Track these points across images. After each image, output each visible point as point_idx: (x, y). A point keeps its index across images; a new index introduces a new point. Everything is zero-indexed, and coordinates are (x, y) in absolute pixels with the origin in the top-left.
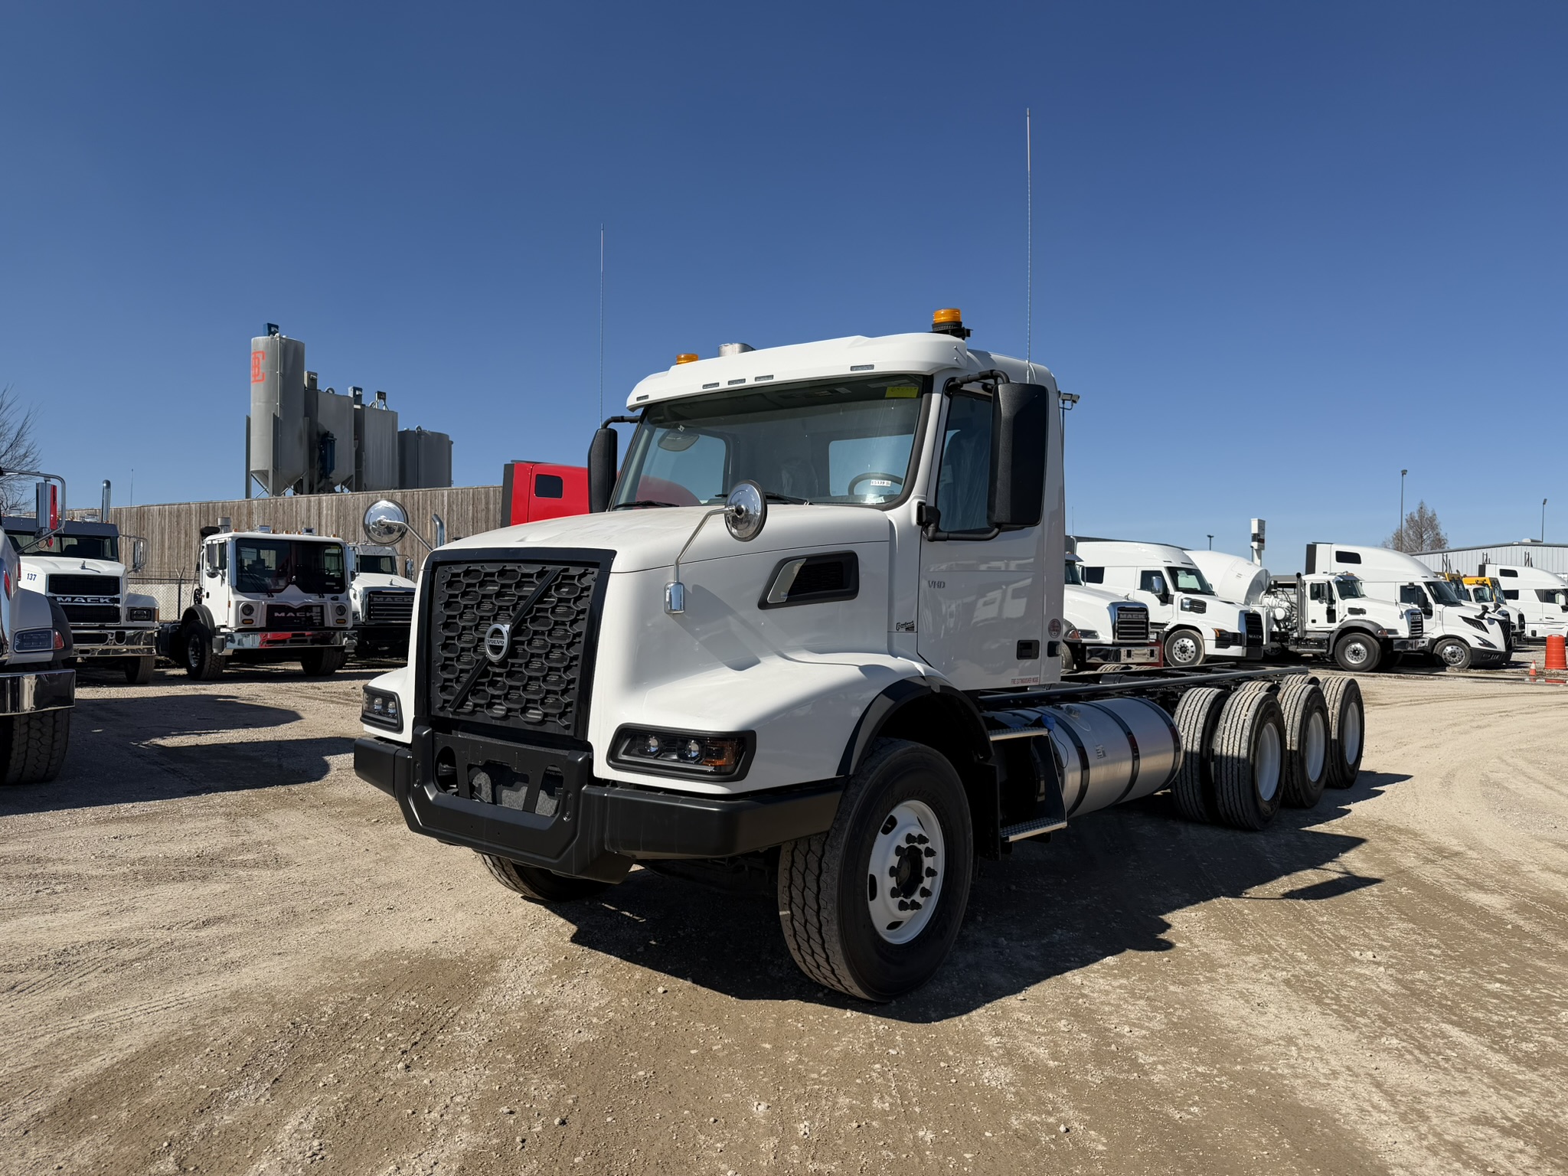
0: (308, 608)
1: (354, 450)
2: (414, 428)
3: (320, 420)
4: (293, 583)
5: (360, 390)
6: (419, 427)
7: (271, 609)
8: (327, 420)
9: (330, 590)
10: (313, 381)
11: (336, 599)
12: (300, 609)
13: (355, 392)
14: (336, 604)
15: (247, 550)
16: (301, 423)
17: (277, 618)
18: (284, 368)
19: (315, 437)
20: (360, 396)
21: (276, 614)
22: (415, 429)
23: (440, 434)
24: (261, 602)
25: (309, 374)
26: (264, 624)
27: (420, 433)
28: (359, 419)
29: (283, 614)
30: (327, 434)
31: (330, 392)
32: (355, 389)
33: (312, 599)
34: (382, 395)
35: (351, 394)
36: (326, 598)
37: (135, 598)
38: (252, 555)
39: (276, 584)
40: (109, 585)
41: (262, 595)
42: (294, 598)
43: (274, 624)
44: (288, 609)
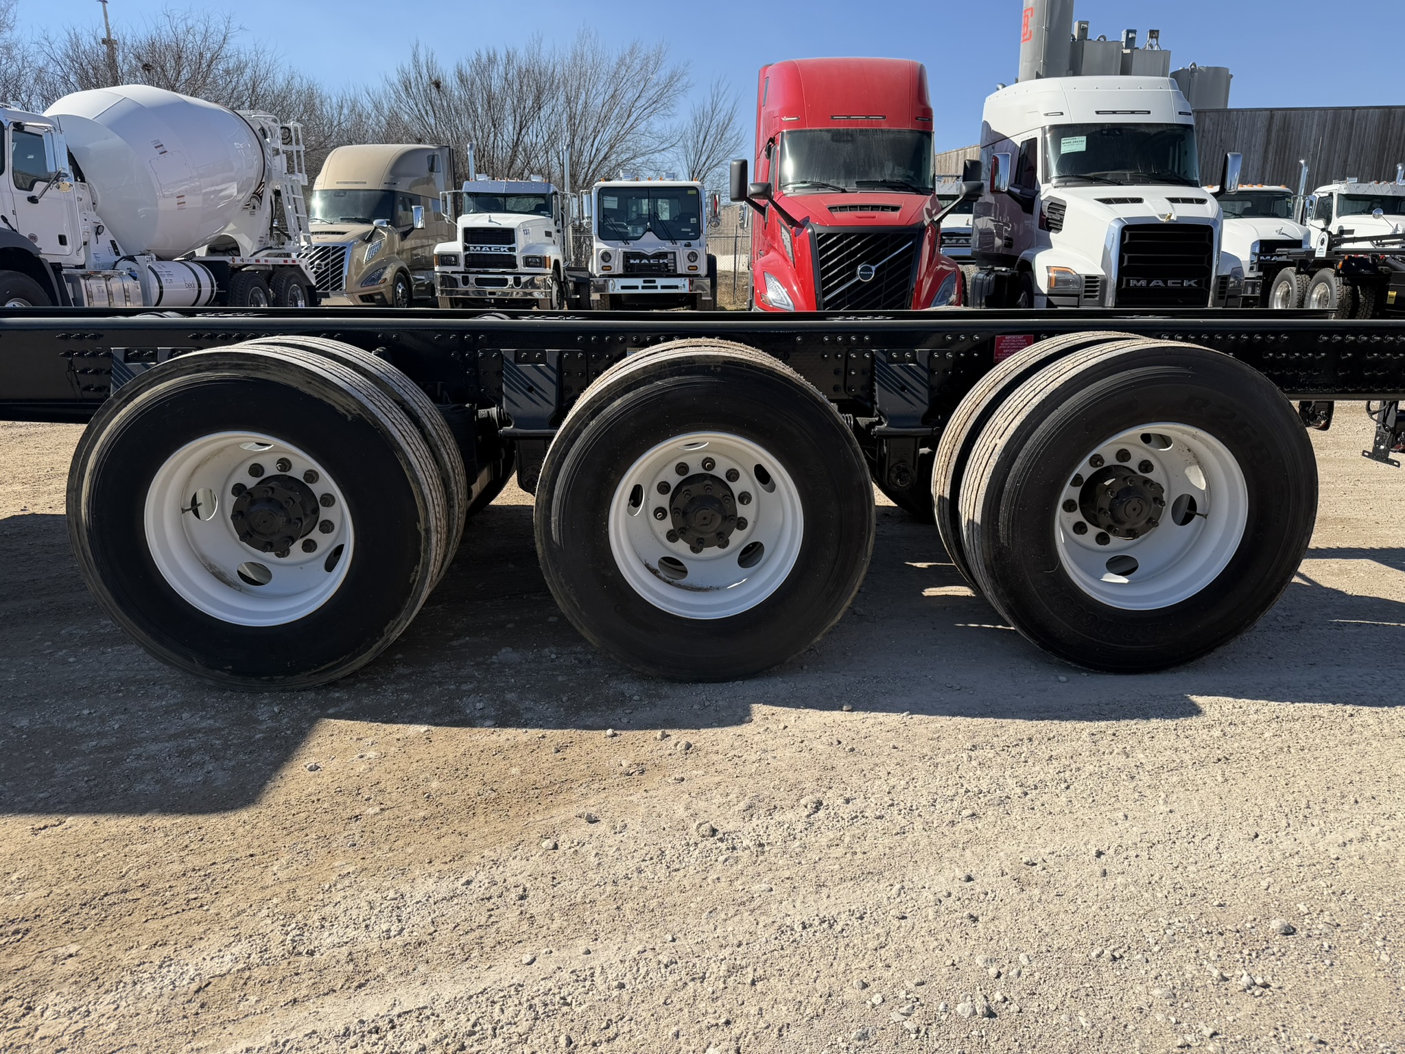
0: (663, 255)
4: (649, 230)
5: (1134, 32)
6: (1194, 64)
7: (627, 256)
9: (685, 236)
10: (1083, 31)
11: (689, 245)
12: (654, 256)
13: (1128, 35)
14: (688, 251)
15: (609, 198)
17: (633, 265)
18: (1050, 22)
20: (1133, 39)
21: (632, 261)
22: (1189, 67)
23: (1217, 68)
24: (622, 249)
25: (1080, 23)
26: (621, 271)
28: (1127, 64)
29: (638, 261)
31: (1102, 39)
32: (1128, 32)
33: (666, 246)
34: (1154, 34)
35: (1123, 39)
36: (679, 244)
37: (528, 248)
38: (611, 203)
39: (634, 231)
40: (507, 235)
41: (621, 243)
42: (650, 245)
43: (629, 271)
44: (643, 256)
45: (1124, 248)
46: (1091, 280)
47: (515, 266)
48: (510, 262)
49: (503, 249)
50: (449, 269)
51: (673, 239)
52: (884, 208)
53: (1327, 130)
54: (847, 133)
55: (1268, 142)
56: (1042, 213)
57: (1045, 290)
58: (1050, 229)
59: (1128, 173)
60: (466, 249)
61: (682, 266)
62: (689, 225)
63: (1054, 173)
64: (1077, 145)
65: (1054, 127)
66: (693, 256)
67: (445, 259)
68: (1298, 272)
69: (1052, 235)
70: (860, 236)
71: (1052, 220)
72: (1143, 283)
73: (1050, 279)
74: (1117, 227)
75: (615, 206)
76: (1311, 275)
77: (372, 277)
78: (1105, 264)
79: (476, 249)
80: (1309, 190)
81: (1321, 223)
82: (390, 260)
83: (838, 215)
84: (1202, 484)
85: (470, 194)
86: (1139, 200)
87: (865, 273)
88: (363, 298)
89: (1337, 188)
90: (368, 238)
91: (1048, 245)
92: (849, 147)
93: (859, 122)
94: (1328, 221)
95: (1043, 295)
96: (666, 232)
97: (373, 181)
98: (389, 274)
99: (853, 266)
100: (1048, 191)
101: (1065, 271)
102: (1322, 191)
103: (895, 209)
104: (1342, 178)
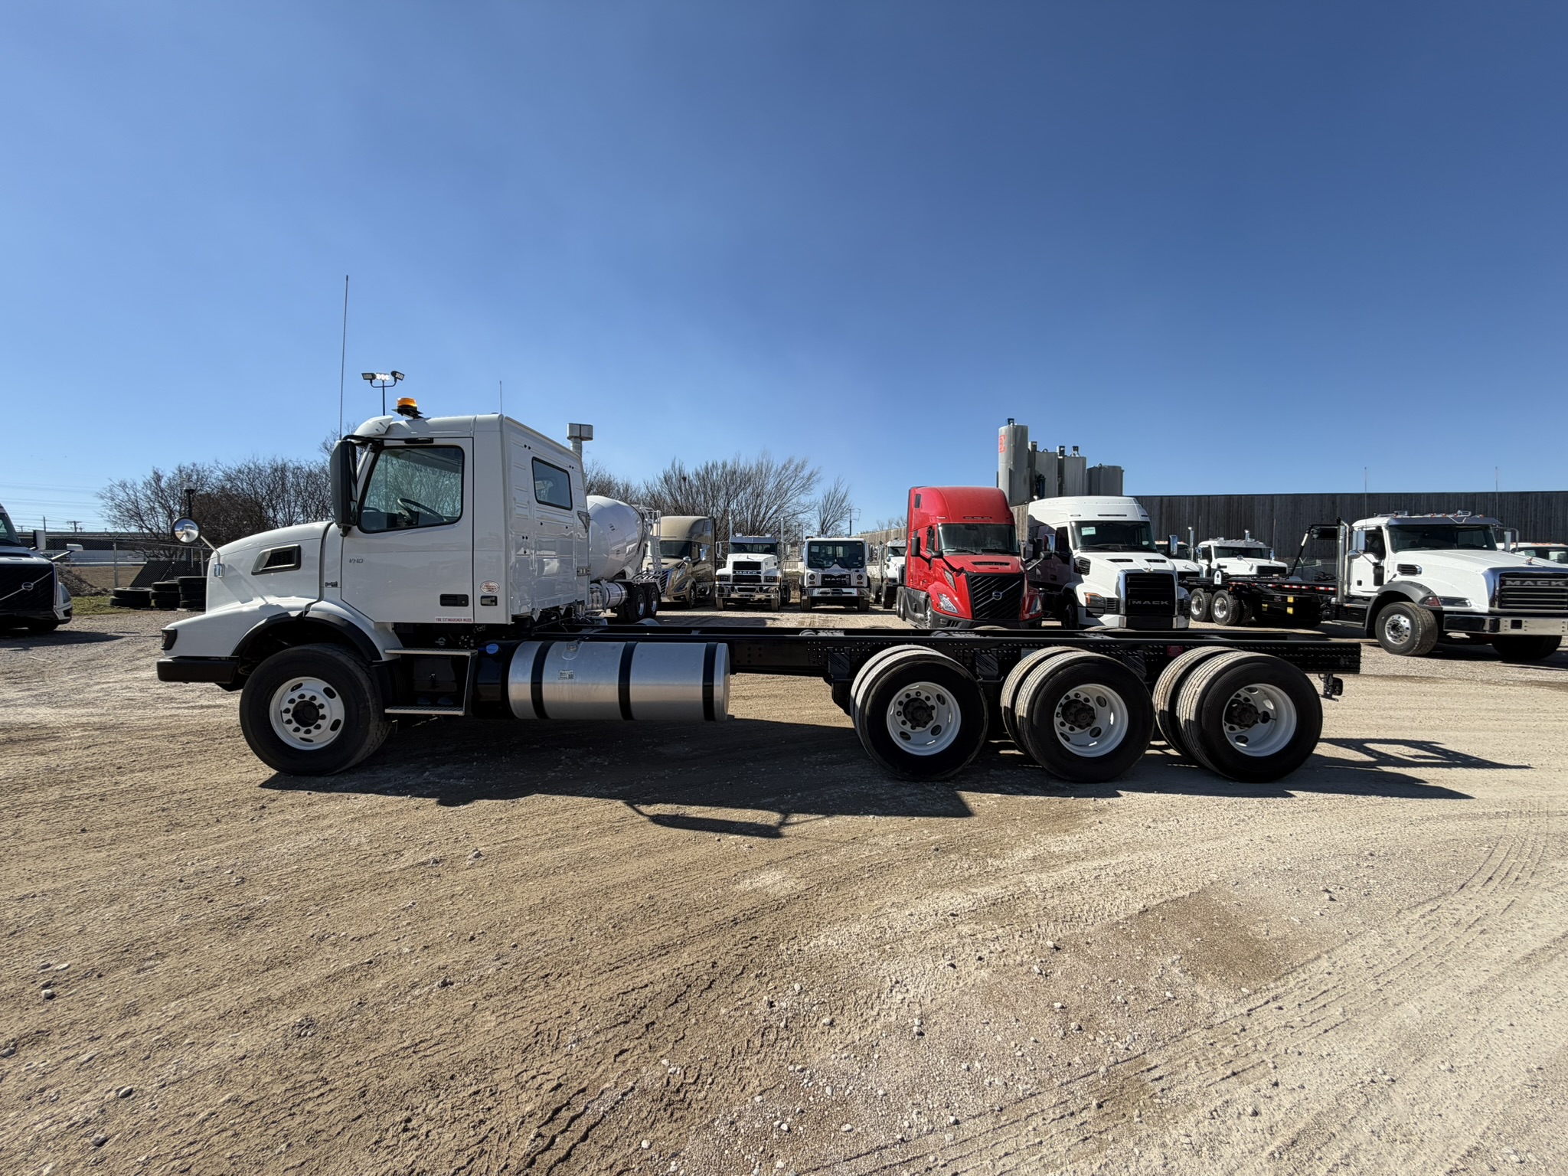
0: (844, 576)
1: (1057, 483)
2: (1097, 466)
3: (1037, 468)
4: (834, 563)
5: (1064, 447)
6: (1101, 465)
7: (824, 576)
8: (1040, 469)
9: (855, 566)
10: (1034, 446)
11: (857, 571)
12: (838, 577)
13: (1060, 449)
14: (858, 574)
15: (814, 547)
16: (1026, 472)
17: (827, 581)
18: (1016, 442)
19: (1034, 479)
20: (1063, 450)
21: (826, 579)
23: (1114, 467)
24: (820, 572)
25: (1032, 443)
26: (820, 584)
27: (1101, 468)
28: (1061, 465)
29: (830, 579)
30: (1040, 476)
31: (1045, 451)
32: (1060, 447)
33: (845, 572)
34: (1076, 448)
35: (1058, 451)
36: (851, 570)
37: (768, 572)
38: (815, 549)
39: (828, 563)
40: (756, 566)
41: (820, 570)
42: (836, 571)
43: (825, 584)
44: (833, 577)
45: (1127, 585)
46: (1110, 600)
47: (760, 581)
48: (757, 579)
49: (754, 573)
50: (723, 583)
51: (849, 568)
52: (1001, 564)
53: (1195, 507)
54: (973, 525)
55: (1161, 513)
56: (1075, 564)
57: (1084, 604)
58: (1081, 573)
59: (1120, 545)
60: (734, 572)
61: (854, 582)
62: (857, 560)
63: (1079, 545)
64: (1090, 531)
65: (1077, 522)
66: (860, 577)
67: (722, 578)
68: (1205, 592)
69: (1083, 576)
70: (993, 578)
71: (1083, 568)
72: (1139, 602)
73: (1087, 599)
74: (1122, 575)
75: (817, 551)
76: (1213, 593)
77: (680, 587)
78: (1118, 592)
79: (740, 573)
80: (1196, 544)
81: (1206, 562)
82: (689, 578)
83: (979, 567)
84: (1272, 707)
85: (733, 544)
86: (1131, 561)
87: (996, 596)
88: (675, 598)
89: (1212, 543)
90: (678, 567)
91: (1082, 581)
92: (975, 532)
93: (978, 520)
94: (1210, 560)
95: (1083, 607)
96: (844, 563)
97: (680, 537)
98: (688, 585)
99: (990, 593)
100: (1077, 554)
101: (1095, 596)
102: (1203, 544)
103: (1007, 564)
104: (1214, 537)
